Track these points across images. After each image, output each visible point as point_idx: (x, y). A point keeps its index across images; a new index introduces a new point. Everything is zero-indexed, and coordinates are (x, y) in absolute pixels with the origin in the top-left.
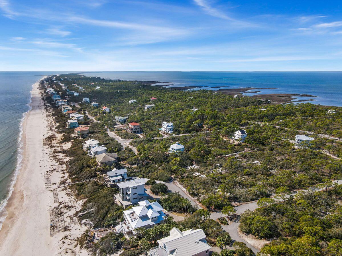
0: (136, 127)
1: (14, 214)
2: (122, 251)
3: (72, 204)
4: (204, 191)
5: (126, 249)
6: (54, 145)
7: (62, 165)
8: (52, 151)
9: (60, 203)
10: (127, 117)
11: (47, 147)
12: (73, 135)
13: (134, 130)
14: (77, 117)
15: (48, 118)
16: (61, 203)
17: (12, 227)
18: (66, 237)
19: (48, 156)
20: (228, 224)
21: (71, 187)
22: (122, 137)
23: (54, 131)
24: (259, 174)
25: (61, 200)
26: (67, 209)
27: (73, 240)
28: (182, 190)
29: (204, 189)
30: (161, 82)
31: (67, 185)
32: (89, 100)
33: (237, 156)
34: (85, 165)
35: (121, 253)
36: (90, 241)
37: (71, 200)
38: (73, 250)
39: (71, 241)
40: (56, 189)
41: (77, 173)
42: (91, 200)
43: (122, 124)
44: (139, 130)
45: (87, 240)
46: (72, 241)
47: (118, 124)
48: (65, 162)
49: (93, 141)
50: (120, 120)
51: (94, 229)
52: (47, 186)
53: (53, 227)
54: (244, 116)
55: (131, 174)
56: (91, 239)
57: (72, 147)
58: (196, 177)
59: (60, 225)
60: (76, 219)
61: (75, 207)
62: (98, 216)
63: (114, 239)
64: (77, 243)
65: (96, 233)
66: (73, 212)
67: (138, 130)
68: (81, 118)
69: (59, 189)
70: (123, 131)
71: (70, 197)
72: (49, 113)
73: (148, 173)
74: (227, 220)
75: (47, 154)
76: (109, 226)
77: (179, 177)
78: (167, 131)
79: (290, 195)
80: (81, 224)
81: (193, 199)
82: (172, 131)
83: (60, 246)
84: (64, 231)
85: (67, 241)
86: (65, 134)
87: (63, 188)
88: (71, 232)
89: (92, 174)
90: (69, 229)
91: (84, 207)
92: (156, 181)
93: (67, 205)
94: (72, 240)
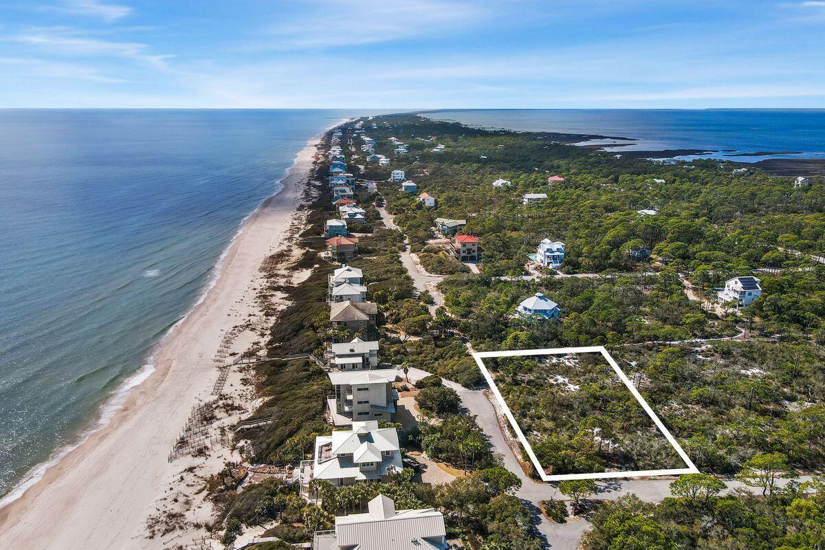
0: (469, 246)
1: (134, 404)
2: (275, 524)
3: (243, 404)
4: (549, 424)
5: (285, 521)
6: (279, 272)
7: (269, 317)
8: (268, 284)
9: (221, 395)
10: (463, 222)
11: (264, 274)
12: (323, 254)
13: (463, 254)
14: (349, 215)
15: (298, 212)
16: (222, 397)
17: (116, 428)
18: (191, 470)
19: (254, 294)
20: (563, 521)
21: (259, 367)
22: (429, 268)
23: (294, 242)
24: (737, 407)
25: (226, 390)
26: (227, 411)
27: (202, 477)
28: (496, 413)
29: (554, 419)
30: (606, 138)
31: (255, 360)
32: (403, 175)
33: (704, 348)
34: (306, 324)
35: (272, 527)
36: (227, 488)
37: (244, 393)
38: (189, 499)
39: (196, 480)
40: (230, 366)
41: (286, 337)
42: (279, 400)
43: (446, 235)
44: (476, 254)
45: (224, 484)
46: (199, 480)
47: (439, 236)
48: (278, 311)
49: (348, 270)
50: (444, 227)
51: (252, 463)
52: (218, 358)
53: (183, 442)
54: (786, 237)
55: (395, 355)
56: (234, 483)
57: (310, 279)
58: (551, 385)
59: (197, 441)
60: (230, 435)
61: (242, 411)
62: (268, 438)
63: (267, 494)
64: (205, 487)
65: (251, 474)
66: (234, 419)
67: (473, 254)
68: (359, 216)
69: (235, 368)
70: (441, 253)
71: (245, 388)
72: (307, 201)
73: (436, 359)
74: (570, 509)
75: (255, 289)
76: (281, 464)
77: (509, 380)
78: (546, 264)
79: (789, 480)
80: (234, 448)
81: (512, 439)
82: (559, 265)
83: (172, 486)
84: (196, 456)
85: (189, 478)
86: (311, 250)
87: (243, 366)
88: (206, 462)
89: (309, 344)
90: (207, 453)
91: (260, 414)
92: (443, 380)
93: (230, 402)
94: (199, 477)
